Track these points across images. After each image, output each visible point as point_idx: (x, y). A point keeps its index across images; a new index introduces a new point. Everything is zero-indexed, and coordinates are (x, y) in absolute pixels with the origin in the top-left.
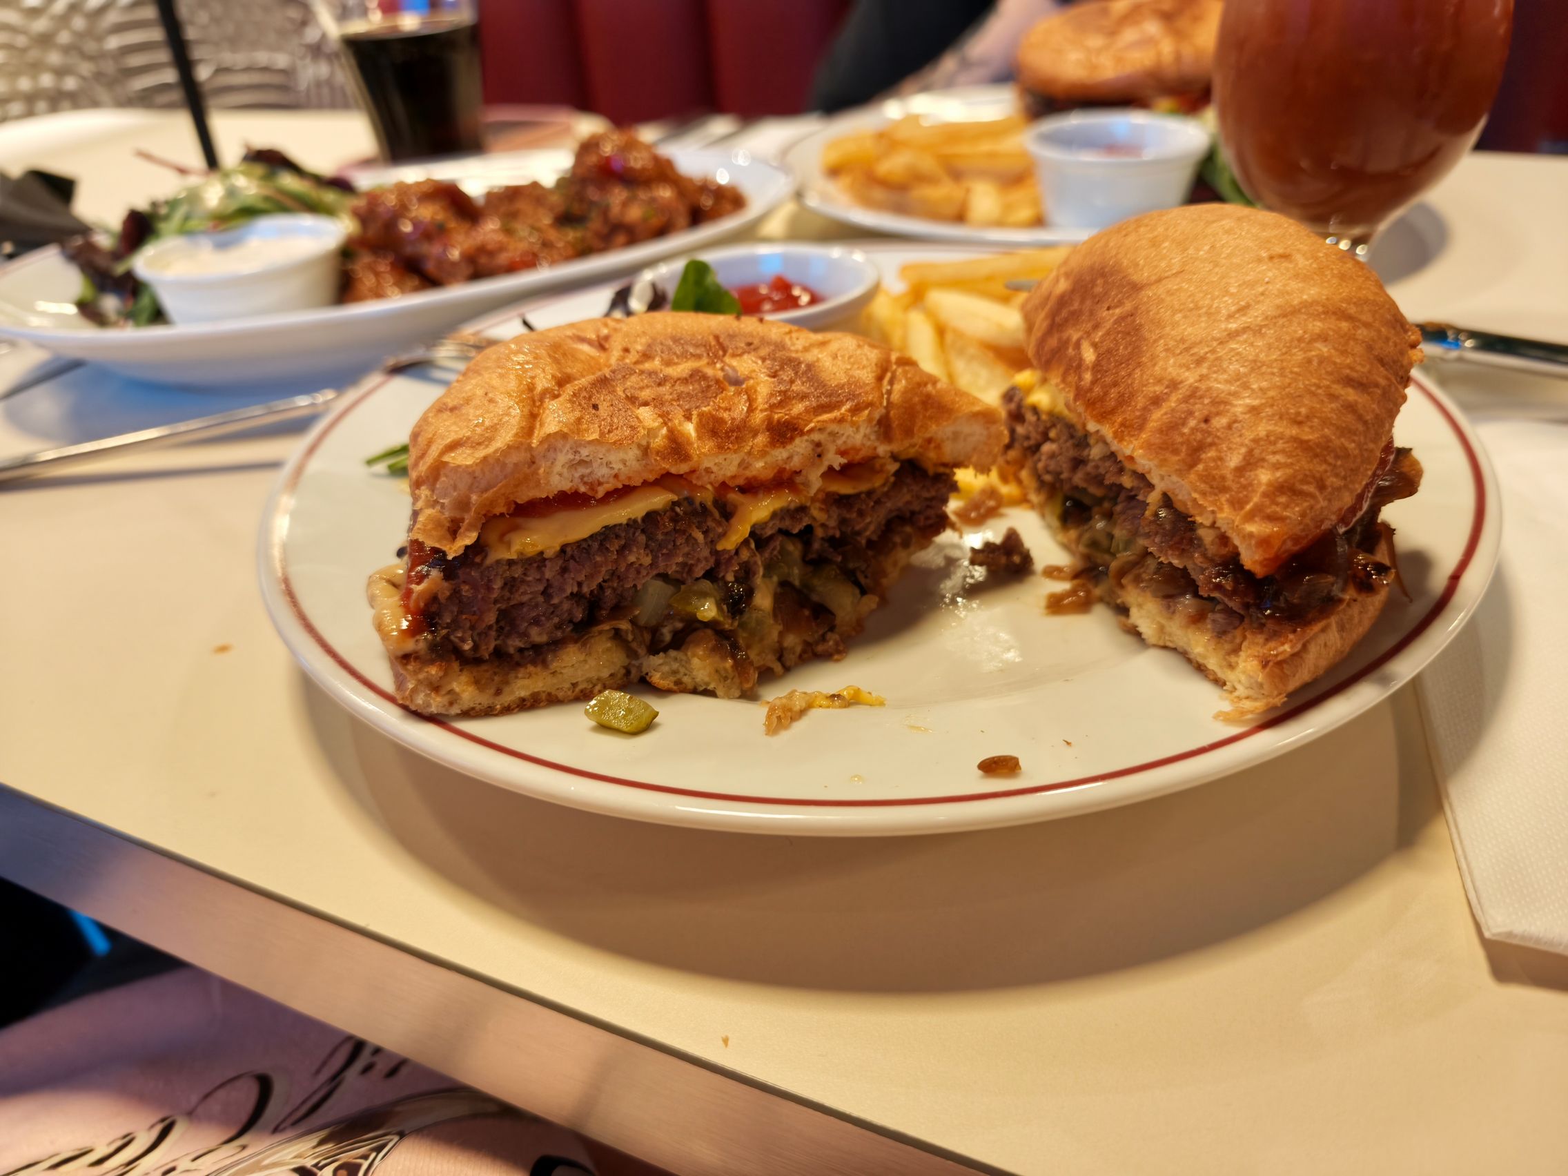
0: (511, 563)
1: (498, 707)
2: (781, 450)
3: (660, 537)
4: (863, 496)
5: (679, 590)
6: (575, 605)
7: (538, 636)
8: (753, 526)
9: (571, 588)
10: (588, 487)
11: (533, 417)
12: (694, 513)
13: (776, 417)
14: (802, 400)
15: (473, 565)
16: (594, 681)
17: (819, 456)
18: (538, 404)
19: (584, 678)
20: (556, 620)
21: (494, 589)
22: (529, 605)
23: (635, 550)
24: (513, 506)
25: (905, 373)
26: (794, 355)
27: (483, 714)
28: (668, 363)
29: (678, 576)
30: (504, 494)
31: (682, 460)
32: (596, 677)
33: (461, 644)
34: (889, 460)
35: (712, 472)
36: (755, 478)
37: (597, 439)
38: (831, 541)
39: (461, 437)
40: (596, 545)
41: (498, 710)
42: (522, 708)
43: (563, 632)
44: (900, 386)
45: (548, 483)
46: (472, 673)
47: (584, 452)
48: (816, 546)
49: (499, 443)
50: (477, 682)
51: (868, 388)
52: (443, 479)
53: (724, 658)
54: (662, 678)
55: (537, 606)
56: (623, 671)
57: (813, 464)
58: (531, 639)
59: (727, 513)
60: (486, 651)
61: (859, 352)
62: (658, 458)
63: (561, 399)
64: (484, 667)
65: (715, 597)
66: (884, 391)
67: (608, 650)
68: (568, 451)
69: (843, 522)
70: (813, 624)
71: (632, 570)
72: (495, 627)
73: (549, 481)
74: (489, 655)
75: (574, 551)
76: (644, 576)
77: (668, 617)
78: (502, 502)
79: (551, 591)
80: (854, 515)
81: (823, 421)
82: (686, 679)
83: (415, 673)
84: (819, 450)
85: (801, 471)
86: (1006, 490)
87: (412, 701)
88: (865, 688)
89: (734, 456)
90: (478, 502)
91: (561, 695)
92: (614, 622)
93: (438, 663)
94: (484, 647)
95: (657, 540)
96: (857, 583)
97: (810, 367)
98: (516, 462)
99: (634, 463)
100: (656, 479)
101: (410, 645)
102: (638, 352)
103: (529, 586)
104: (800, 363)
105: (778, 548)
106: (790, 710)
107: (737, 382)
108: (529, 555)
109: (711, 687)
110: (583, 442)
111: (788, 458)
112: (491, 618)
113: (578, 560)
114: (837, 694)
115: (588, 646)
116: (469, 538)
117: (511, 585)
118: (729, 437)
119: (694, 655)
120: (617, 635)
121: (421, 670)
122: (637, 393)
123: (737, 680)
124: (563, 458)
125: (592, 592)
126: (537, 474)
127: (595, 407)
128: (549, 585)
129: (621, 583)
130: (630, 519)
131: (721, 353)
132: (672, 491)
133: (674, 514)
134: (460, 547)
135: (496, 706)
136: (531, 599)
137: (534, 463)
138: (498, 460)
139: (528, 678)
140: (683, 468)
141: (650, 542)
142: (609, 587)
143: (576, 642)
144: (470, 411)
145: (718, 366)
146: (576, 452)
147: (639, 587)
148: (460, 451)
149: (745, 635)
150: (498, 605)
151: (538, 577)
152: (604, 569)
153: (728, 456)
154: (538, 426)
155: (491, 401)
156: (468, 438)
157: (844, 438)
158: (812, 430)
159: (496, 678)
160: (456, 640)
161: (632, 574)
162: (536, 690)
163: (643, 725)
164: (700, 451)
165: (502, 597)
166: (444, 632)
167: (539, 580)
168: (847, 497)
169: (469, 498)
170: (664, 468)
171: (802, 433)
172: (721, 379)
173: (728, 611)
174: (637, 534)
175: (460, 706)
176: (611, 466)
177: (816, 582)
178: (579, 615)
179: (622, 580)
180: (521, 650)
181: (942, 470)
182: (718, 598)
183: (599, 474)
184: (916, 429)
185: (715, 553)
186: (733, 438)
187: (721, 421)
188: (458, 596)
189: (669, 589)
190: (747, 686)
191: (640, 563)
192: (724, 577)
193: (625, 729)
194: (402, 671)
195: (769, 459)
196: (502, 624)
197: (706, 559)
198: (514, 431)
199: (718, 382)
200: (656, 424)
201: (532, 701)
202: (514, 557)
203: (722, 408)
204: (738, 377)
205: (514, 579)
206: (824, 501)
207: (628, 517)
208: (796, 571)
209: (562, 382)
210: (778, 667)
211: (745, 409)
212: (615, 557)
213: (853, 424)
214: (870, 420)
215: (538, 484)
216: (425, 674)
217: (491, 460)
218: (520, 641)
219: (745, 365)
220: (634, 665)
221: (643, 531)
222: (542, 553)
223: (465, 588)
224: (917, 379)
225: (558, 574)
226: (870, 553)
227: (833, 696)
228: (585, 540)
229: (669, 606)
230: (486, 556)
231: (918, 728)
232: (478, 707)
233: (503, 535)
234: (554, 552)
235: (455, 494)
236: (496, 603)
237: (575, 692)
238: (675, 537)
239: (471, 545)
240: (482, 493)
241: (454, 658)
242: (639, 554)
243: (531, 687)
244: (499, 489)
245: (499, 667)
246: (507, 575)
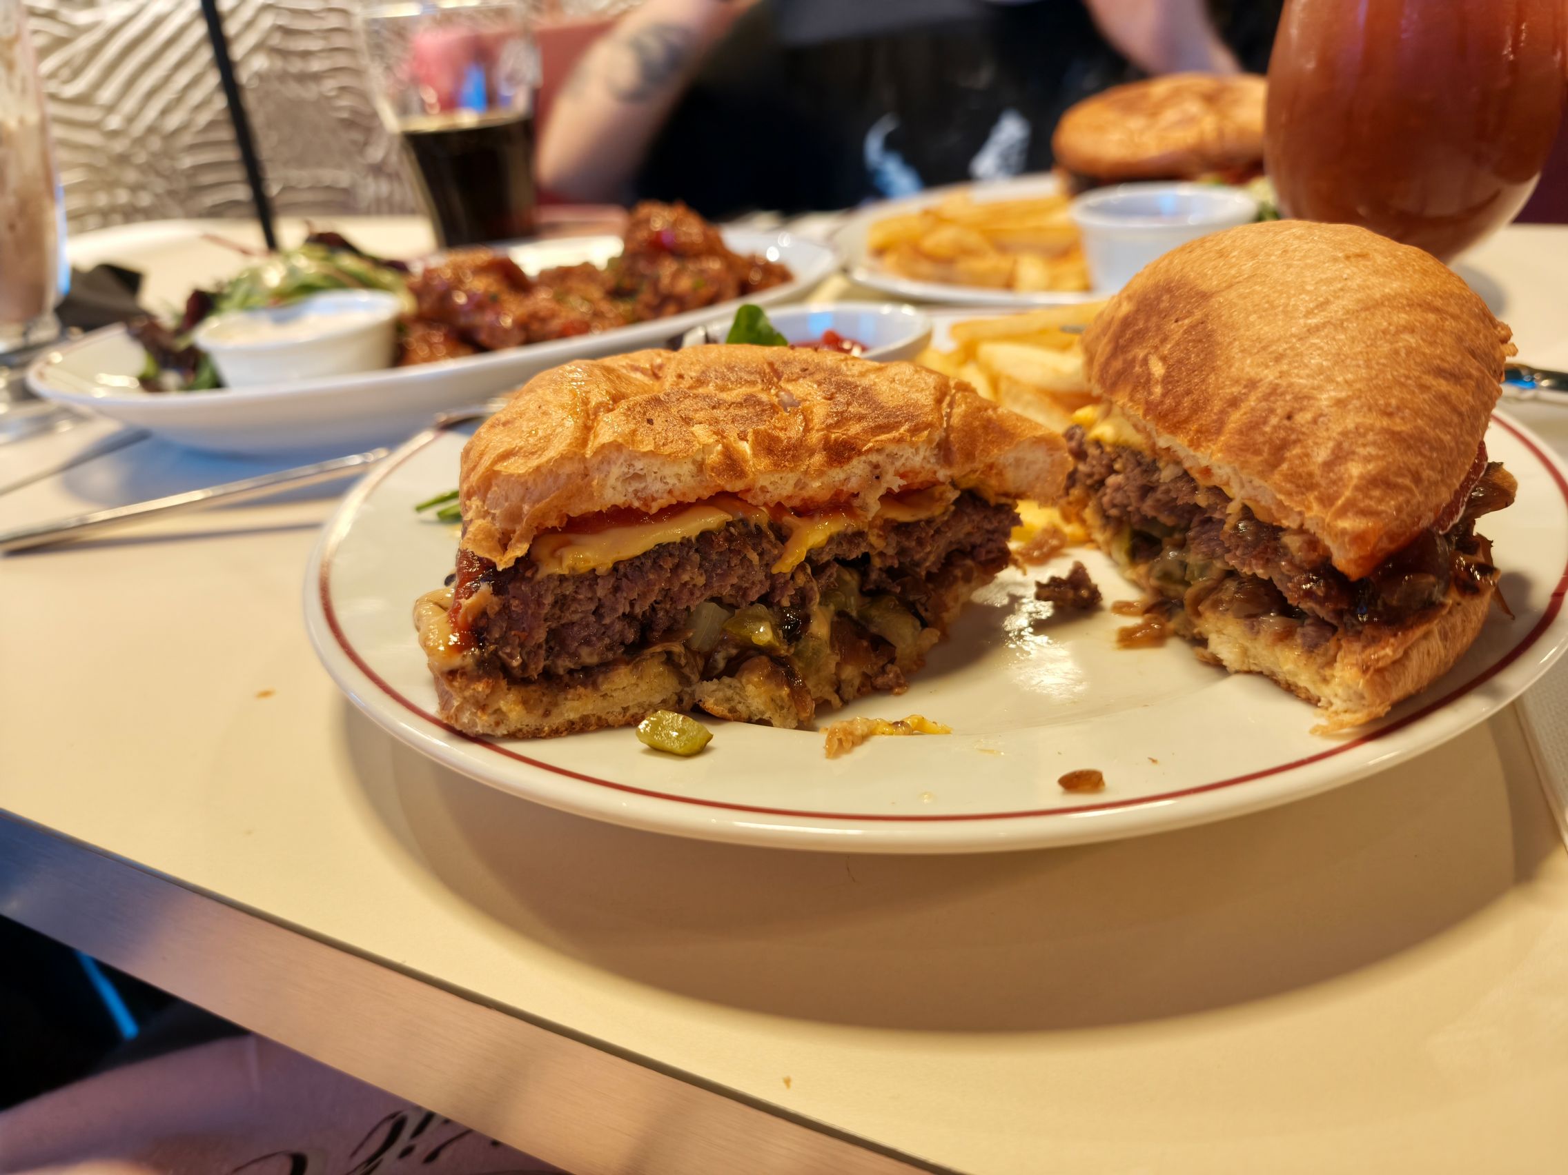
0: (562, 579)
1: (546, 729)
2: (838, 470)
3: (714, 557)
4: (922, 524)
5: (732, 615)
6: (626, 626)
7: (589, 657)
8: (809, 551)
9: (623, 608)
10: (642, 502)
11: (587, 429)
12: (749, 534)
13: (833, 436)
14: (860, 421)
15: (524, 579)
16: (646, 707)
17: (877, 478)
18: (592, 417)
19: (636, 702)
20: (607, 641)
21: (544, 604)
22: (580, 624)
23: (689, 568)
24: (566, 520)
25: (965, 398)
26: (850, 379)
27: (531, 736)
28: (723, 389)
29: (732, 601)
30: (556, 507)
31: (738, 476)
32: (648, 702)
33: (510, 660)
34: (950, 487)
35: (768, 492)
36: (811, 499)
37: (651, 451)
38: (890, 571)
39: (514, 446)
40: (649, 563)
41: (547, 732)
42: (571, 731)
43: (614, 654)
44: (959, 410)
46: (519, 692)
47: (639, 465)
48: (874, 576)
49: (552, 453)
50: (525, 702)
51: (928, 409)
52: (494, 488)
53: (779, 686)
54: (716, 704)
55: (587, 625)
56: (675, 698)
57: (871, 486)
58: (581, 661)
59: (783, 536)
60: (534, 672)
61: (916, 376)
62: (713, 474)
63: (615, 412)
64: (533, 688)
65: (770, 622)
66: (944, 413)
67: (660, 674)
68: (622, 464)
69: (902, 552)
70: (872, 655)
71: (686, 591)
72: (545, 647)
73: (602, 495)
74: (539, 675)
75: (626, 569)
76: (697, 598)
77: (723, 642)
78: (554, 515)
79: (603, 611)
80: (913, 544)
81: (882, 441)
82: (740, 707)
83: (461, 690)
84: (877, 472)
85: (858, 494)
86: (1071, 529)
87: (457, 720)
88: (930, 718)
89: (790, 475)
90: (530, 513)
91: (611, 719)
92: (666, 644)
93: (484, 681)
94: (533, 666)
95: (712, 560)
96: (917, 615)
97: (866, 391)
98: (569, 473)
99: (689, 478)
100: (711, 497)
101: (457, 661)
102: (691, 378)
103: (580, 604)
104: (856, 386)
105: (835, 575)
106: (851, 733)
107: (795, 404)
108: (582, 571)
109: (766, 717)
110: (637, 454)
111: (845, 480)
112: (541, 635)
113: (630, 578)
114: (899, 720)
115: (640, 668)
116: (520, 550)
117: (562, 602)
118: (785, 455)
119: (749, 682)
120: (670, 660)
121: (467, 687)
122: (691, 414)
123: (794, 710)
124: (616, 471)
125: (644, 613)
126: (591, 486)
127: (650, 421)
128: (600, 606)
129: (674, 605)
130: (683, 538)
131: (775, 380)
132: (727, 511)
133: (728, 534)
134: (510, 559)
135: (544, 728)
136: (582, 619)
137: (587, 475)
138: (550, 471)
139: (578, 700)
140: (737, 486)
141: (704, 562)
142: (661, 609)
143: (628, 663)
144: (525, 425)
145: (773, 391)
146: (630, 465)
147: (693, 609)
148: (512, 460)
149: (801, 665)
150: (549, 623)
151: (590, 595)
152: (657, 588)
153: (784, 474)
154: (592, 437)
155: (545, 413)
156: (521, 448)
157: (903, 460)
158: (870, 450)
159: (545, 699)
160: (505, 656)
161: (685, 595)
162: (585, 713)
163: (696, 747)
164: (755, 467)
165: (553, 615)
166: (492, 647)
167: (591, 599)
168: (907, 525)
169: (521, 508)
170: (719, 485)
171: (860, 453)
172: (776, 403)
173: (784, 637)
174: (691, 553)
175: (508, 727)
176: (665, 481)
177: (874, 612)
178: (631, 636)
179: (675, 602)
180: (571, 672)
181: (1003, 500)
182: (773, 623)
183: (653, 489)
184: (977, 453)
185: (770, 577)
186: (788, 457)
187: (777, 440)
188: (507, 612)
189: (724, 613)
190: (804, 715)
191: (694, 583)
192: (779, 602)
193: (679, 751)
194: (447, 688)
195: (825, 479)
196: (552, 644)
197: (761, 582)
198: (568, 441)
199: (773, 406)
200: (711, 440)
201: (582, 724)
202: (566, 572)
203: (778, 428)
204: (794, 400)
205: (565, 596)
206: (882, 528)
207: (681, 536)
208: (852, 600)
209: (616, 399)
210: (835, 700)
211: (801, 429)
212: (669, 575)
213: (912, 444)
214: (929, 440)
215: (591, 496)
216: (471, 691)
217: (544, 471)
218: (570, 661)
219: (801, 389)
220: (687, 692)
221: (697, 551)
222: (594, 570)
223: (515, 603)
224: (977, 404)
225: (610, 593)
226: (930, 586)
227: (896, 723)
228: (638, 557)
229: (724, 631)
230: (537, 571)
231: (991, 751)
232: (526, 729)
233: (554, 551)
234: (607, 569)
235: (507, 504)
236: (546, 620)
237: (626, 717)
238: (730, 558)
239: (522, 557)
240: (534, 503)
241: (501, 675)
242: (693, 573)
243: (581, 710)
244: (552, 500)
245: (547, 688)
246: (559, 591)
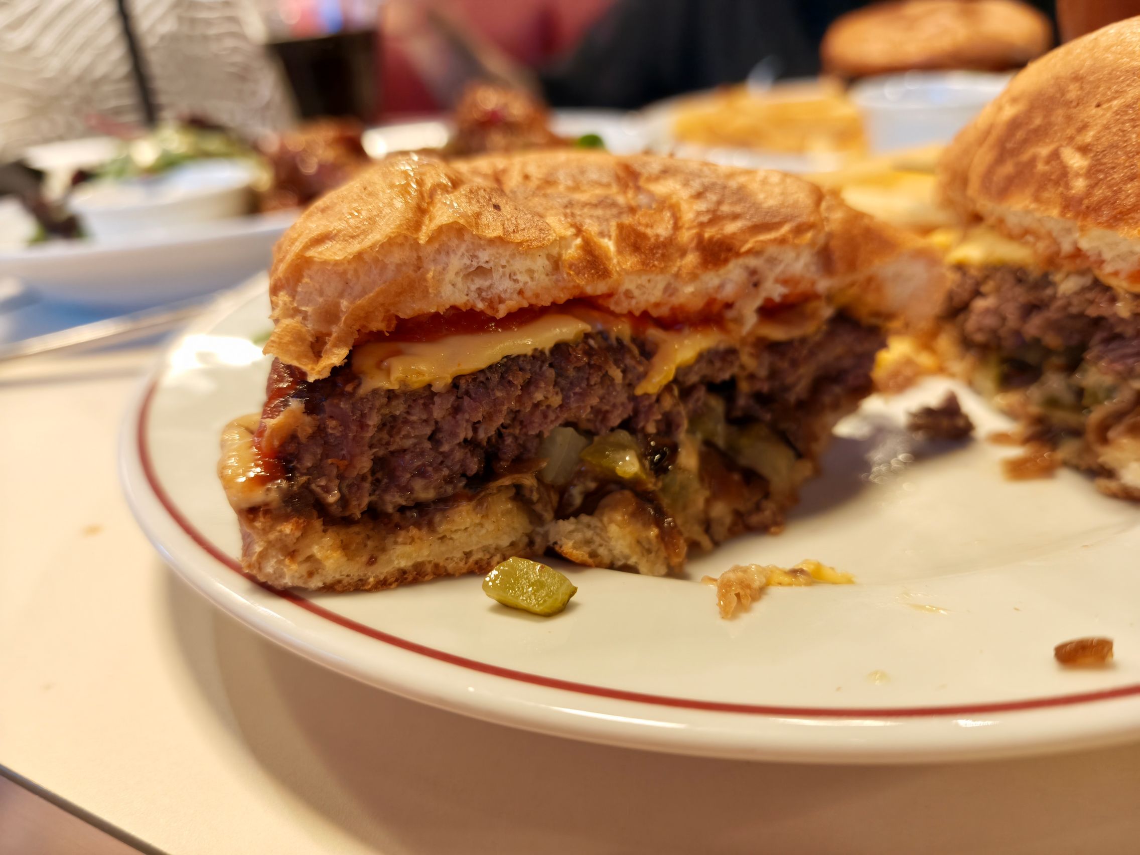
0: (391, 395)
1: (371, 580)
2: (712, 274)
3: (571, 373)
4: (796, 343)
5: (591, 442)
6: (469, 455)
7: (424, 492)
8: (679, 369)
9: (464, 432)
10: (487, 304)
11: (421, 211)
12: (609, 348)
13: (707, 235)
14: (735, 220)
15: (342, 395)
16: (492, 551)
17: (755, 285)
18: (427, 199)
19: (480, 546)
20: (446, 472)
21: (368, 426)
22: (412, 452)
23: (542, 385)
24: (394, 322)
27: (352, 589)
28: (574, 190)
29: (590, 426)
30: (382, 305)
31: (600, 276)
32: (494, 546)
33: (325, 495)
34: (826, 301)
35: (633, 298)
36: (681, 307)
37: (499, 238)
38: (758, 397)
39: (330, 228)
40: (496, 378)
41: (372, 584)
42: (402, 582)
43: (455, 488)
44: (837, 216)
45: (438, 294)
46: (338, 534)
47: (484, 256)
48: (742, 402)
49: (377, 236)
50: (344, 547)
51: (807, 210)
52: (306, 280)
53: (646, 525)
54: (574, 547)
55: (422, 453)
56: (526, 540)
57: (748, 295)
58: (415, 496)
59: (648, 352)
60: (358, 507)
62: (572, 273)
63: (455, 193)
64: (355, 529)
65: (635, 451)
66: (823, 216)
67: (508, 512)
68: (463, 255)
69: (773, 374)
70: (745, 490)
71: (538, 413)
72: (370, 479)
73: (439, 292)
74: (362, 514)
75: (468, 386)
76: (552, 422)
77: (580, 475)
78: (380, 315)
79: (440, 435)
80: (786, 366)
81: (762, 242)
82: (602, 551)
83: (265, 532)
84: (755, 278)
85: (733, 304)
87: (260, 569)
89: (659, 277)
90: (350, 309)
91: (450, 566)
92: (516, 476)
93: (295, 519)
94: (355, 503)
95: (569, 377)
96: (791, 446)
97: (737, 191)
98: (399, 262)
99: (543, 276)
100: (569, 301)
101: (259, 496)
102: (539, 179)
103: (412, 428)
104: (725, 187)
105: (702, 400)
106: (748, 587)
107: (659, 202)
108: (414, 387)
109: (632, 561)
110: (482, 242)
111: (720, 286)
112: (365, 464)
113: (473, 395)
114: (796, 569)
115: (485, 505)
116: (336, 357)
117: (390, 425)
118: (654, 254)
119: (611, 521)
120: (519, 495)
121: (272, 528)
123: (663, 554)
124: (456, 263)
125: (489, 439)
126: (425, 280)
127: (497, 207)
128: (437, 430)
129: (524, 430)
130: (536, 350)
131: (631, 183)
132: (585, 321)
133: (587, 347)
134: (324, 367)
135: (368, 578)
136: (415, 445)
137: (419, 268)
138: (376, 260)
139: (410, 544)
140: (596, 288)
141: (559, 379)
142: (510, 435)
143: (470, 499)
144: (346, 208)
145: (631, 194)
146: (474, 256)
147: (546, 434)
148: (329, 244)
149: (669, 501)
150: (374, 450)
151: (424, 417)
152: (505, 408)
153: (652, 276)
154: (427, 221)
155: (370, 194)
156: (339, 231)
157: (784, 265)
158: (749, 252)
159: (370, 543)
160: (318, 490)
161: (537, 418)
162: (419, 560)
163: (558, 604)
164: (621, 267)
165: (380, 440)
166: (303, 479)
167: (426, 421)
168: (780, 343)
169: (337, 305)
170: (578, 286)
171: (738, 255)
173: (651, 469)
174: (544, 368)
175: (323, 578)
176: (515, 278)
177: (743, 443)
178: (474, 466)
179: (525, 427)
180: (402, 509)
182: (639, 452)
183: (501, 289)
185: (633, 398)
186: (658, 255)
187: (644, 236)
188: (323, 435)
189: (582, 441)
191: (548, 403)
192: (643, 428)
193: (537, 609)
194: (248, 531)
195: (698, 284)
196: (379, 475)
197: (623, 404)
198: (398, 222)
199: (632, 207)
200: (568, 233)
201: (415, 573)
202: (395, 387)
203: (643, 225)
204: (658, 199)
205: (394, 418)
206: (755, 346)
207: (533, 347)
208: (719, 428)
209: (456, 183)
210: (706, 542)
211: (670, 226)
212: (519, 392)
213: (796, 247)
214: (812, 244)
215: (426, 292)
216: (277, 534)
218: (401, 497)
219: (665, 188)
220: (539, 533)
221: (551, 365)
222: (429, 386)
224: (851, 212)
225: (450, 414)
226: (800, 414)
227: (794, 571)
228: (482, 371)
229: (581, 461)
230: (358, 384)
232: (346, 581)
233: (382, 361)
234: (445, 385)
235: (321, 300)
236: (371, 446)
237: (469, 564)
238: (590, 374)
239: (340, 367)
240: (355, 299)
241: (315, 514)
242: (548, 391)
243: (414, 555)
244: (378, 295)
245: (373, 529)
246: (386, 411)
